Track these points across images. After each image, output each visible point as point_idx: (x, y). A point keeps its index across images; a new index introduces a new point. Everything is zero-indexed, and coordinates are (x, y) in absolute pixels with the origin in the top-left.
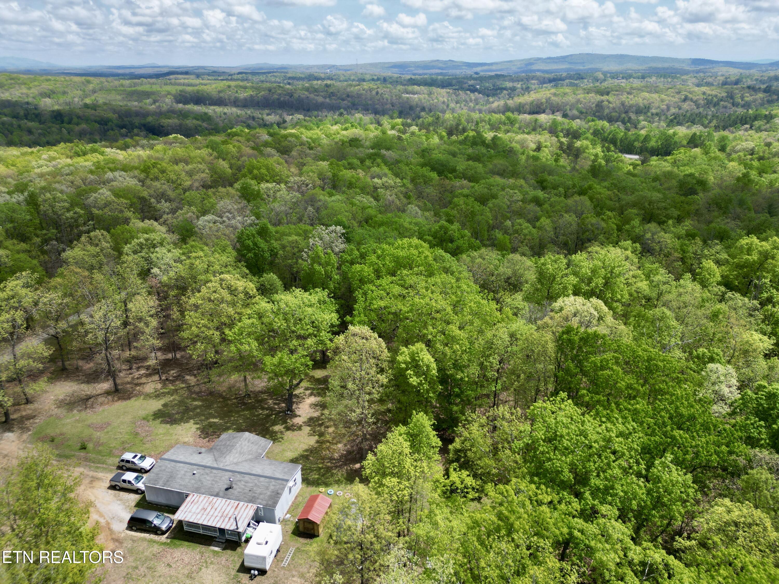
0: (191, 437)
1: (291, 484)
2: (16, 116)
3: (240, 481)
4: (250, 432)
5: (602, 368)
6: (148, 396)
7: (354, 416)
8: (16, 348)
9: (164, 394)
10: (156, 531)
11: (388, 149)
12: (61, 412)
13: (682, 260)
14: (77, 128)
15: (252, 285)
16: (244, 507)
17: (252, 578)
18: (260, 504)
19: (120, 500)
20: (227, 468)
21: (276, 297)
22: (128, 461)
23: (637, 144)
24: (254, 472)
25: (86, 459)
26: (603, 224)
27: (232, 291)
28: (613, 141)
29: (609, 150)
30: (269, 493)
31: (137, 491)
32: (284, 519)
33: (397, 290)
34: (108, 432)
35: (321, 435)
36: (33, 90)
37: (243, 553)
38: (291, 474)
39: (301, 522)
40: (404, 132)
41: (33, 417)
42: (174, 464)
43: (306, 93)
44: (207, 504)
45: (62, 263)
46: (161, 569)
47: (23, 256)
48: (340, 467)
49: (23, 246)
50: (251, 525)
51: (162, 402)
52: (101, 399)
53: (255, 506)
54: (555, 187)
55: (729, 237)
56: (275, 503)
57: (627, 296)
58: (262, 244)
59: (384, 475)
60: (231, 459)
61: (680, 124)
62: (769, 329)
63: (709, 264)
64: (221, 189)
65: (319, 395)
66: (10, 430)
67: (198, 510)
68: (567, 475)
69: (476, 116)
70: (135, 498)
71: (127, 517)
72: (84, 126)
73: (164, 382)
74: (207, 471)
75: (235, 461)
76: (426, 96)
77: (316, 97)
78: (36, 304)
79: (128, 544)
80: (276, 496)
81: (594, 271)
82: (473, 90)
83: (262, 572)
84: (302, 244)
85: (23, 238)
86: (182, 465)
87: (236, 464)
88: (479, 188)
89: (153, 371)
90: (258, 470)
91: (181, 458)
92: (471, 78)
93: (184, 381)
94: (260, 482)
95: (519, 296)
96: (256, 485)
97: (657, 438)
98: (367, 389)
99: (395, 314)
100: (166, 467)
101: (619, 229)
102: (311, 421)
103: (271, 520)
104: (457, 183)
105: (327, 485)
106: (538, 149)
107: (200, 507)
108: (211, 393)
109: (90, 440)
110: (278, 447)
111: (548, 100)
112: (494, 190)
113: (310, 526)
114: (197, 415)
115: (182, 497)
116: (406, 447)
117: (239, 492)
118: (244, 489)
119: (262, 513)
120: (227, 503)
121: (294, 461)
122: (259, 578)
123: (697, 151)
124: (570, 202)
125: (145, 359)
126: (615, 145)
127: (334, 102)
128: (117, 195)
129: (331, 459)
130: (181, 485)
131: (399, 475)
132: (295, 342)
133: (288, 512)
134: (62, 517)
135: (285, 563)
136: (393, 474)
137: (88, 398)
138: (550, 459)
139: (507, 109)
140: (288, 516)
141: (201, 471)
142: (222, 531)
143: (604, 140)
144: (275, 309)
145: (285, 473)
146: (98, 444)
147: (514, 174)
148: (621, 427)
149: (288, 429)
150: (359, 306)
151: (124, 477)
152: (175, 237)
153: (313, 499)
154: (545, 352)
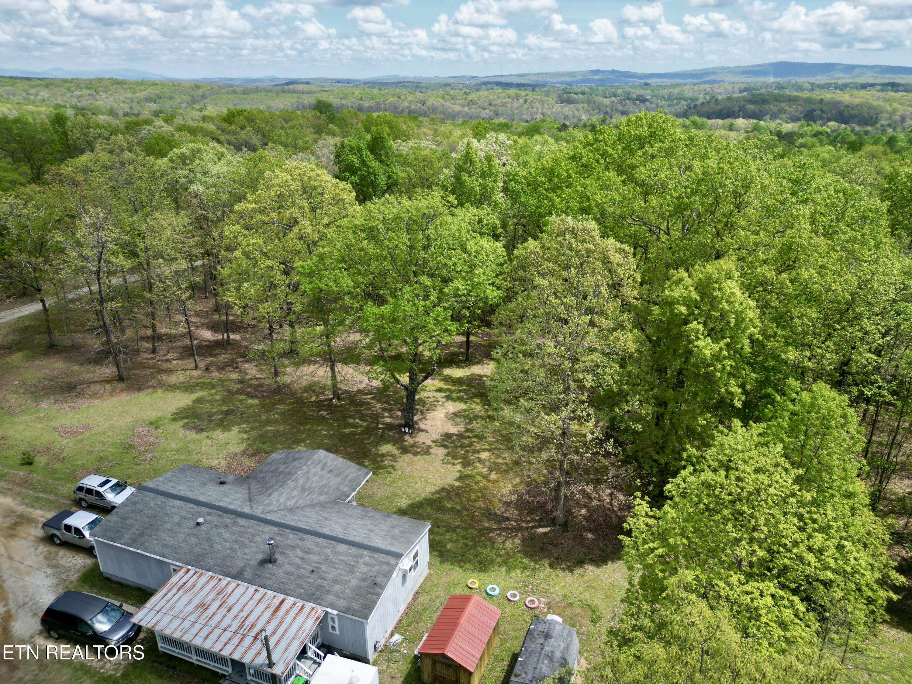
0: (224, 459)
1: (406, 563)
3: (294, 547)
6: (172, 388)
9: (203, 386)
16: (295, 610)
18: (332, 607)
19: (55, 567)
20: (269, 517)
22: (89, 491)
24: (326, 531)
25: (23, 484)
30: (354, 582)
31: (86, 551)
32: (385, 646)
34: (82, 441)
36: (138, 95)
38: (408, 541)
39: (428, 662)
42: (163, 499)
43: (441, 101)
44: (212, 595)
50: (310, 654)
52: (95, 389)
53: (320, 611)
56: (367, 609)
60: (282, 500)
67: (190, 608)
70: (78, 564)
74: (228, 519)
75: (290, 503)
76: (586, 105)
77: (452, 106)
80: (371, 590)
86: (178, 503)
87: (291, 510)
90: (335, 527)
91: (182, 490)
94: (337, 553)
96: (327, 559)
100: (146, 505)
103: (356, 652)
107: (196, 602)
109: (46, 450)
110: (382, 485)
113: (450, 674)
115: (165, 573)
117: (288, 573)
118: (299, 567)
119: (335, 629)
120: (258, 596)
127: (473, 110)
130: (165, 546)
133: (396, 629)
137: (75, 386)
140: (397, 638)
141: (214, 519)
145: (394, 537)
146: (57, 458)
149: (405, 450)
151: (70, 521)
153: (457, 605)
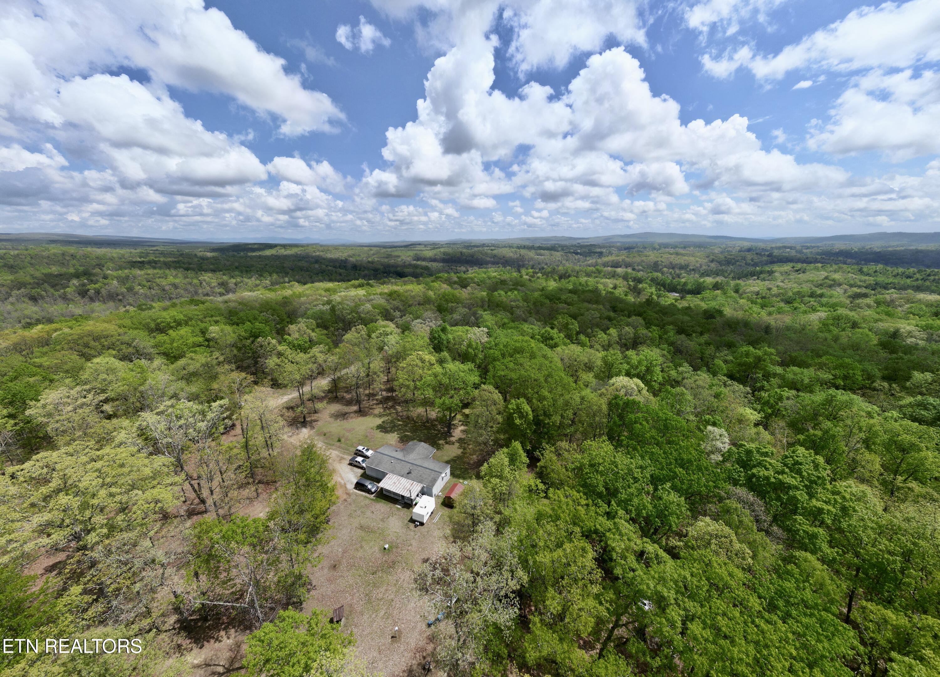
0: (394, 441)
1: (443, 475)
2: (335, 267)
3: (416, 469)
4: (425, 442)
5: (636, 422)
6: (375, 416)
7: (481, 439)
8: (314, 384)
9: (384, 415)
10: (369, 491)
11: (522, 286)
12: (331, 420)
13: (702, 359)
14: (363, 273)
15: (433, 358)
16: (416, 485)
17: (416, 526)
18: (425, 484)
19: (353, 471)
20: (410, 461)
21: (445, 365)
22: (360, 451)
23: (678, 287)
24: (424, 466)
25: (339, 447)
26: (650, 334)
27: (423, 361)
28: (664, 285)
29: (660, 290)
30: (430, 479)
31: (362, 468)
32: (437, 495)
33: (511, 365)
34: (352, 433)
35: (464, 449)
37: (412, 512)
38: (444, 469)
39: (447, 498)
40: (533, 277)
41: (317, 421)
42: (383, 455)
44: (396, 480)
45: (341, 341)
46: (368, 514)
47: (323, 337)
48: (473, 469)
49: (325, 332)
50: (419, 495)
51: (382, 420)
52: (352, 415)
53: (422, 485)
54: (622, 311)
55: (735, 346)
56: (433, 485)
57: (661, 379)
58: (443, 336)
59: (492, 477)
60: (413, 456)
61: (708, 275)
62: (759, 407)
63: (719, 362)
64: (428, 306)
65: (466, 425)
66: (305, 426)
67: (392, 483)
68: (601, 489)
69: (577, 268)
70: (360, 471)
71: (355, 481)
72: (366, 272)
73: (385, 409)
74: (399, 461)
75: (415, 458)
76: (548, 256)
78: (325, 361)
79: (354, 497)
80: (434, 481)
81: (640, 362)
82: (577, 254)
83: (422, 524)
84: (464, 336)
85: (326, 328)
86: (386, 456)
87: (415, 460)
88: (573, 309)
89: (380, 402)
90: (426, 464)
91: (386, 453)
92: (575, 246)
93: (395, 409)
94: (426, 472)
95: (591, 375)
96: (424, 473)
97: (664, 472)
98: (491, 424)
99: (511, 380)
101: (660, 338)
102: (460, 440)
103: (430, 495)
104: (561, 305)
105: (464, 478)
106: (615, 288)
107: (393, 481)
108: (408, 418)
109: (343, 437)
110: (439, 453)
111: (623, 260)
112: (582, 311)
113: (451, 501)
114: (399, 429)
115: (384, 475)
116: (506, 461)
117: (414, 476)
118: (417, 475)
119: (425, 489)
120: (407, 481)
121: (447, 462)
122: (419, 527)
123: (719, 292)
124: (630, 320)
125: (375, 395)
126: (664, 287)
128: (374, 308)
129: (469, 464)
130: (384, 468)
131: (501, 477)
132: (453, 392)
133: (440, 491)
134: (318, 478)
135: (435, 521)
136: (496, 476)
137: (346, 414)
138: (590, 478)
139: (596, 265)
140: (440, 493)
141: (396, 461)
142: (403, 497)
143: (658, 284)
144: (444, 372)
145: (441, 468)
146: (347, 439)
147: (597, 302)
148: (640, 462)
149: (447, 443)
150: (490, 374)
151: (356, 459)
152: (399, 331)
153: (455, 485)
154: (600, 410)
